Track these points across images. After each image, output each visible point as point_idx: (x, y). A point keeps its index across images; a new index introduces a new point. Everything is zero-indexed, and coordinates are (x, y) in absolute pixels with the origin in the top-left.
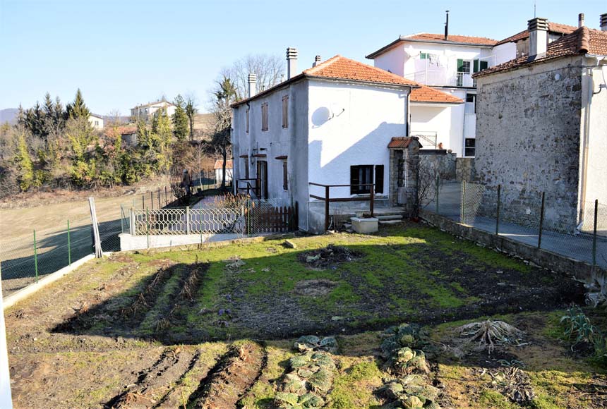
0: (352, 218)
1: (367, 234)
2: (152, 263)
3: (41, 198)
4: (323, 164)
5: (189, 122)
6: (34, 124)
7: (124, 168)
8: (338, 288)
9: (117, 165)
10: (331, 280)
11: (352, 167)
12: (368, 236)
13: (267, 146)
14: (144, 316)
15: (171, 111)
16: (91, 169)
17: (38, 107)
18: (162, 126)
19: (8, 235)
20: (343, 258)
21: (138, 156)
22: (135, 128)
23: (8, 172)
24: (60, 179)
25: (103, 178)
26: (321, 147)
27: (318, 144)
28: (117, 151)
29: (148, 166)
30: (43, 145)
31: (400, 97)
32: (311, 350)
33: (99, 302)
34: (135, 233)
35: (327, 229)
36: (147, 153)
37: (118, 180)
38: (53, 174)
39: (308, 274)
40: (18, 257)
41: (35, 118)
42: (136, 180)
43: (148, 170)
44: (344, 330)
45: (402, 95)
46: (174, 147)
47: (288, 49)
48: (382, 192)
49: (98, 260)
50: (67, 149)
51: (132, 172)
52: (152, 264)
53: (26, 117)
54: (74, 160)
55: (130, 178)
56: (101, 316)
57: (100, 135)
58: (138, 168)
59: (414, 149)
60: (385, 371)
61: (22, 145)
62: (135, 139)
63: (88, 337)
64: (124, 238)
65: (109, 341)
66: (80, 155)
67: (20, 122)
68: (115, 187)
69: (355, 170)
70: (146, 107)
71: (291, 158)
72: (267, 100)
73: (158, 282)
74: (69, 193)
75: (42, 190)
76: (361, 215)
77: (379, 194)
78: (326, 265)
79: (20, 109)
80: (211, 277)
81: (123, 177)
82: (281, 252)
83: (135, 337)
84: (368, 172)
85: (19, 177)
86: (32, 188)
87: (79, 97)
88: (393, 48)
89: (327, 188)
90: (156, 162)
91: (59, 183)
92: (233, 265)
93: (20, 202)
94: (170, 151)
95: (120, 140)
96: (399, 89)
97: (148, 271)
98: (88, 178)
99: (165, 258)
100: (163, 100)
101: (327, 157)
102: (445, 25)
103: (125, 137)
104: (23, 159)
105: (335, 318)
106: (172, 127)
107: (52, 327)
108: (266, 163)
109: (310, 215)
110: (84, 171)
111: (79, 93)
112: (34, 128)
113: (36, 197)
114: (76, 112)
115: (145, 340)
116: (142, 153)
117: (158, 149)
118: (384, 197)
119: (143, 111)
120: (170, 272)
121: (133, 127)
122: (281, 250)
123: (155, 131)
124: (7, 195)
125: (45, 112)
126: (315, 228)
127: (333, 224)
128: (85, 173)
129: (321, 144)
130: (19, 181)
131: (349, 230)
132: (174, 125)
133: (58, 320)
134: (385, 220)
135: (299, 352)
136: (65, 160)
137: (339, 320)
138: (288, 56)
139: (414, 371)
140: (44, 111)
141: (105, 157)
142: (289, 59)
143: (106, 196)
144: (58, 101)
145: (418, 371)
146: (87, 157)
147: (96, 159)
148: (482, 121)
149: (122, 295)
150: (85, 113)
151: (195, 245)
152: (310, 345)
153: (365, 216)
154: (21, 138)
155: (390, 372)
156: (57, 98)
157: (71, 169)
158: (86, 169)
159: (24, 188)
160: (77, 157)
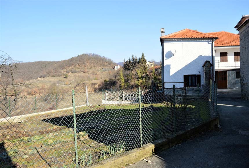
4: (171, 74)
11: (184, 75)
17: (130, 60)
20: (150, 110)
21: (160, 77)
22: (160, 67)
23: (117, 83)
24: (133, 85)
25: (148, 85)
27: (169, 66)
28: (153, 75)
38: (131, 84)
41: (129, 64)
45: (209, 43)
53: (126, 63)
54: (138, 79)
59: (208, 66)
61: (122, 74)
62: (159, 70)
64: (103, 101)
66: (140, 77)
67: (124, 65)
69: (186, 77)
75: (127, 89)
79: (124, 61)
84: (193, 78)
86: (124, 89)
87: (143, 55)
91: (133, 87)
95: (154, 71)
96: (208, 40)
98: (142, 86)
103: (156, 70)
104: (121, 78)
114: (142, 61)
125: (132, 62)
128: (141, 84)
129: (170, 66)
130: (120, 86)
136: (135, 79)
141: (149, 77)
146: (142, 78)
147: (146, 78)
150: (145, 61)
154: (121, 71)
156: (136, 56)
157: (137, 82)
158: (142, 82)
159: (122, 89)
160: (139, 78)
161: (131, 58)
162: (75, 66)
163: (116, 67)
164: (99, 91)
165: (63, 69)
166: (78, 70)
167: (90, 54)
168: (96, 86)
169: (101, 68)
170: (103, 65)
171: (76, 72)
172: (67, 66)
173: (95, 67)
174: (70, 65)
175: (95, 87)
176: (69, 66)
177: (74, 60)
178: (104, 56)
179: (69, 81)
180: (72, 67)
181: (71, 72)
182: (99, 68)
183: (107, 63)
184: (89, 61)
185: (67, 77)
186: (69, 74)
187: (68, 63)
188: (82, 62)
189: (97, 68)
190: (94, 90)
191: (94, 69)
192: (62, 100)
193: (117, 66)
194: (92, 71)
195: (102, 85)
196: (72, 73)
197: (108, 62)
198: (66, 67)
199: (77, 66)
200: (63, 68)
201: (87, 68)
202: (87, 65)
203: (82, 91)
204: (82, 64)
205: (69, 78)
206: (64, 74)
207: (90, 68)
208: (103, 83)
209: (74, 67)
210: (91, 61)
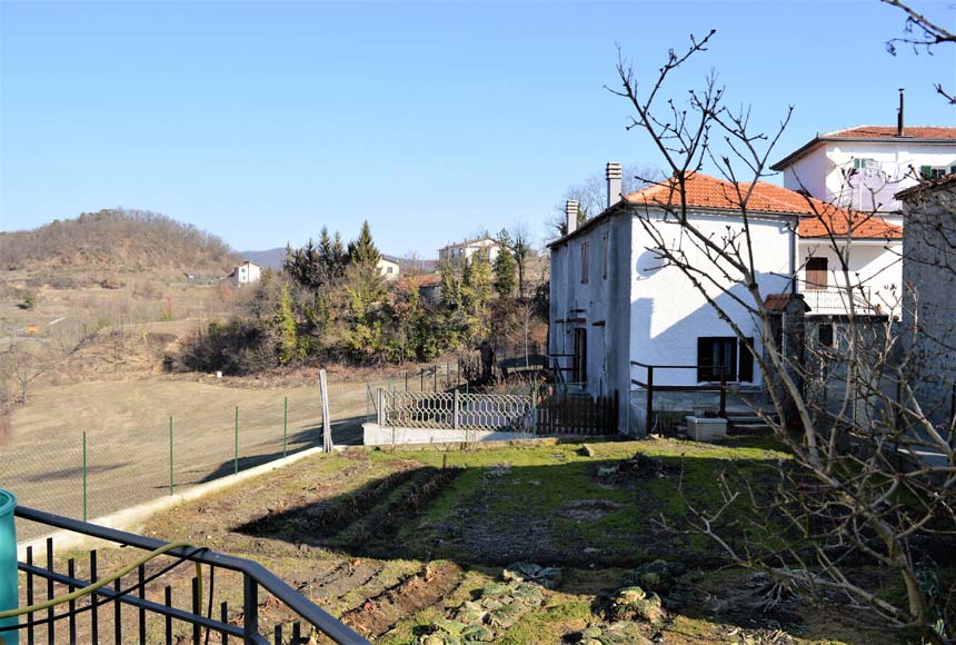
0: (689, 418)
1: (707, 442)
2: (389, 463)
3: (305, 376)
4: (653, 335)
5: (517, 269)
6: (304, 271)
7: (421, 336)
8: (619, 513)
9: (411, 332)
10: (616, 502)
11: (699, 339)
12: (707, 445)
13: (586, 307)
14: (347, 524)
15: (494, 254)
16: (374, 336)
17: (311, 247)
18: (478, 275)
19: (256, 424)
20: (651, 474)
21: (441, 320)
22: (440, 279)
23: (265, 337)
24: (332, 349)
25: (390, 350)
26: (651, 308)
27: (647, 304)
28: (412, 310)
29: (455, 334)
30: (313, 301)
31: (782, 232)
32: (520, 579)
33: (302, 504)
34: (384, 422)
35: (649, 432)
36: (454, 316)
37: (411, 353)
38: (322, 341)
39: (589, 491)
40: (258, 454)
41: (306, 262)
42: (437, 355)
43: (454, 340)
44: (592, 566)
45: (785, 229)
46: (493, 306)
47: (608, 165)
48: (751, 381)
49: (325, 455)
50: (343, 306)
51: (432, 343)
52: (391, 465)
53: (294, 260)
54: (353, 322)
55: (429, 352)
56: (297, 520)
57: (391, 287)
58: (441, 337)
59: (796, 313)
60: (598, 614)
61: (286, 300)
62: (437, 294)
63: (267, 540)
64: (368, 428)
65: (291, 547)
66: (361, 315)
67: (286, 267)
68: (407, 363)
69: (705, 345)
70: (462, 246)
71: (609, 326)
72: (587, 239)
73: (387, 487)
74: (343, 370)
75: (306, 364)
76: (700, 412)
77: (744, 384)
78: (621, 482)
79: (288, 249)
80: (456, 486)
81: (419, 350)
82: (570, 460)
83: (322, 546)
84: (728, 347)
85: (278, 344)
86: (294, 361)
87: (366, 232)
88: (810, 153)
89: (650, 369)
90: (466, 328)
91: (330, 355)
92: (493, 473)
93: (278, 380)
94: (487, 312)
95: (417, 295)
96: (780, 219)
97: (382, 472)
98: (370, 350)
99: (413, 457)
100: (487, 237)
101: (660, 323)
102: (898, 112)
103: (425, 290)
104: (284, 319)
105: (589, 550)
106: (492, 277)
107: (235, 526)
108: (585, 330)
109: (631, 410)
110: (365, 338)
111: (366, 226)
112: (304, 275)
113: (298, 374)
114: (362, 253)
115: (333, 552)
116: (447, 316)
117: (471, 309)
118: (754, 388)
119: (456, 252)
120: (407, 476)
121: (437, 277)
122: (572, 457)
123: (467, 283)
124: (261, 369)
125: (320, 254)
126: (636, 430)
127: (658, 423)
128: (366, 342)
129: (652, 303)
130: (278, 351)
131: (682, 436)
132: (495, 273)
133: (245, 520)
134: (744, 423)
135: (504, 580)
136: (340, 322)
137: (592, 553)
138: (608, 174)
139: (634, 618)
140: (318, 253)
141: (396, 319)
142: (608, 179)
143: (393, 376)
144: (337, 237)
145: (640, 617)
146: (370, 319)
147: (383, 321)
148: (911, 269)
149: (335, 498)
150: (373, 256)
151: (456, 443)
152: (521, 573)
153: (708, 415)
154: (284, 290)
155: (603, 616)
156: (337, 234)
157: (347, 335)
158: (368, 335)
159: (284, 361)
160: (356, 319)
161: (317, 241)
162: (66, 260)
163: (243, 270)
164: (188, 369)
165: (14, 269)
166: (81, 277)
167: (132, 212)
168: (172, 348)
169: (179, 273)
170: (189, 261)
171: (71, 285)
172: (29, 257)
173: (154, 265)
174: (43, 256)
175: (167, 349)
176: (38, 258)
177: (64, 235)
178: (190, 226)
179: (41, 319)
180: (55, 261)
181: (49, 282)
182: (172, 272)
183: (207, 254)
184: (128, 242)
185: (31, 306)
186: (40, 289)
187: (34, 244)
188: (97, 243)
189: (162, 272)
190: (160, 362)
191: (149, 275)
192: (21, 402)
193: (245, 267)
194: (142, 283)
195: (196, 342)
196: (56, 286)
197: (210, 248)
198: (26, 262)
199: (78, 259)
200: (12, 266)
201: (122, 271)
202: (120, 257)
203: (110, 365)
204: (98, 250)
205: (38, 307)
206: (18, 292)
207: (133, 271)
208: (203, 334)
209: (63, 262)
210: (136, 241)
